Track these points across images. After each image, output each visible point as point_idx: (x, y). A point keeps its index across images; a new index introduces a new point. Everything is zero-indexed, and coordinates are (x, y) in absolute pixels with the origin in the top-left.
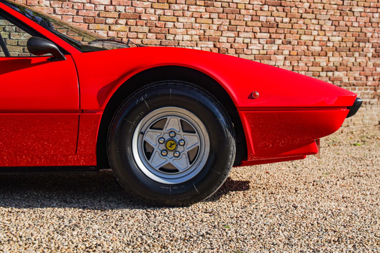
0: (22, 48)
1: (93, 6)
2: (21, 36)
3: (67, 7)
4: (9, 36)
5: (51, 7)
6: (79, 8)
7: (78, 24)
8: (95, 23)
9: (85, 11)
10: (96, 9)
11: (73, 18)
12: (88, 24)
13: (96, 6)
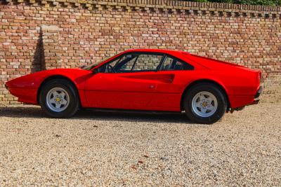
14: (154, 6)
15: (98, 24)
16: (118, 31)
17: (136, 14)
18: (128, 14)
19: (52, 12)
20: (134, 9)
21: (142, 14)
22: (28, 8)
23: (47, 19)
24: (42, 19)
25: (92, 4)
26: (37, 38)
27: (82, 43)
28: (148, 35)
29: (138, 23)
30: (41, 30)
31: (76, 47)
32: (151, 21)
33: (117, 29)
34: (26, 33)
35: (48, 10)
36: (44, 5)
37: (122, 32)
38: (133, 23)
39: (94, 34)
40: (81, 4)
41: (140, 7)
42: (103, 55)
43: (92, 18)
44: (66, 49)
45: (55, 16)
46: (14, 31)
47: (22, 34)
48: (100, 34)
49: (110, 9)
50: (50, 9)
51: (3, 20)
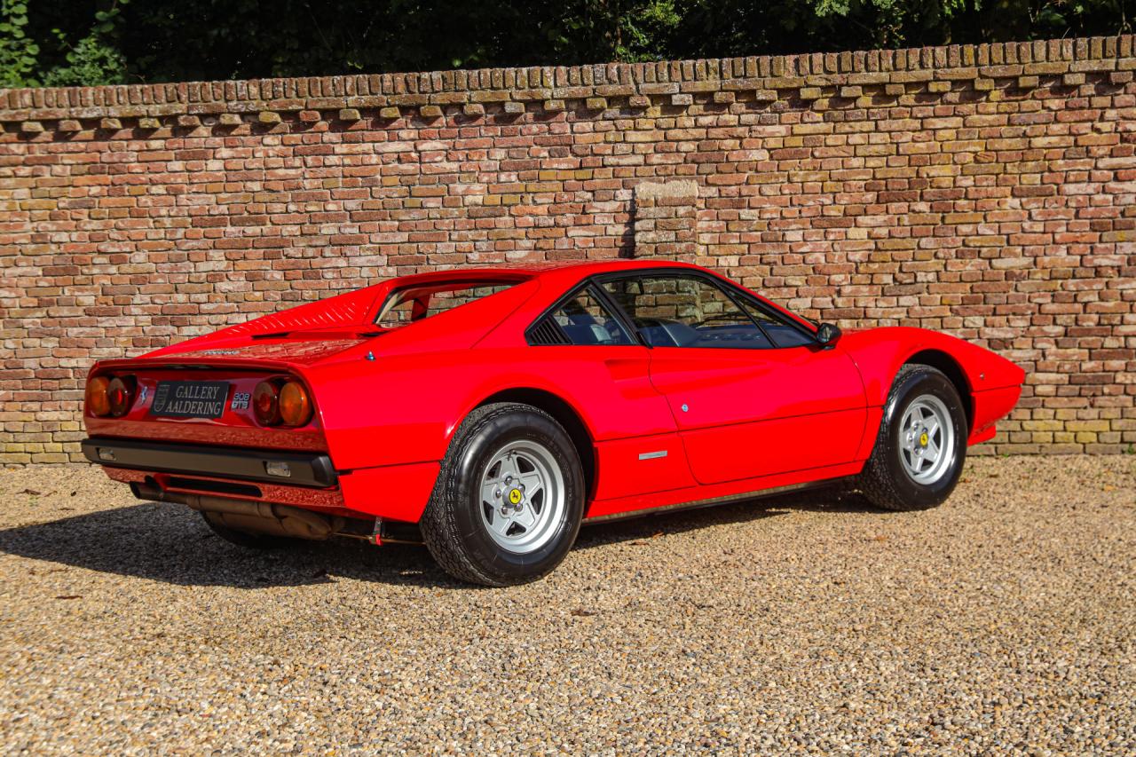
0: (969, 285)
1: (1110, 197)
2: (966, 265)
3: (1055, 205)
4: (945, 266)
5: (1023, 209)
6: (1081, 205)
7: (1078, 234)
8: (1114, 229)
9: (1091, 209)
10: (1117, 202)
11: (1067, 224)
12: (1098, 234)
13: (1115, 197)
14: (1110, 64)
15: (856, 162)
16: (947, 182)
17: (1028, 104)
18: (992, 108)
19: (672, 133)
20: (1015, 89)
21: (1055, 103)
22: (588, 125)
23: (656, 159)
24: (640, 159)
25: (825, 89)
26: (621, 229)
27: (794, 236)
28: (1091, 188)
29: (1038, 142)
30: (633, 201)
31: (773, 253)
32: (1106, 127)
33: (942, 173)
34: (584, 213)
35: (657, 127)
36: (644, 108)
37: (969, 182)
38: (1019, 143)
39: (845, 199)
40: (782, 92)
41: (1044, 78)
42: (888, 279)
43: (830, 141)
44: (734, 261)
45: (685, 147)
46: (542, 210)
47: (568, 219)
48: (871, 196)
49: (908, 99)
50: (667, 122)
51: (503, 177)
